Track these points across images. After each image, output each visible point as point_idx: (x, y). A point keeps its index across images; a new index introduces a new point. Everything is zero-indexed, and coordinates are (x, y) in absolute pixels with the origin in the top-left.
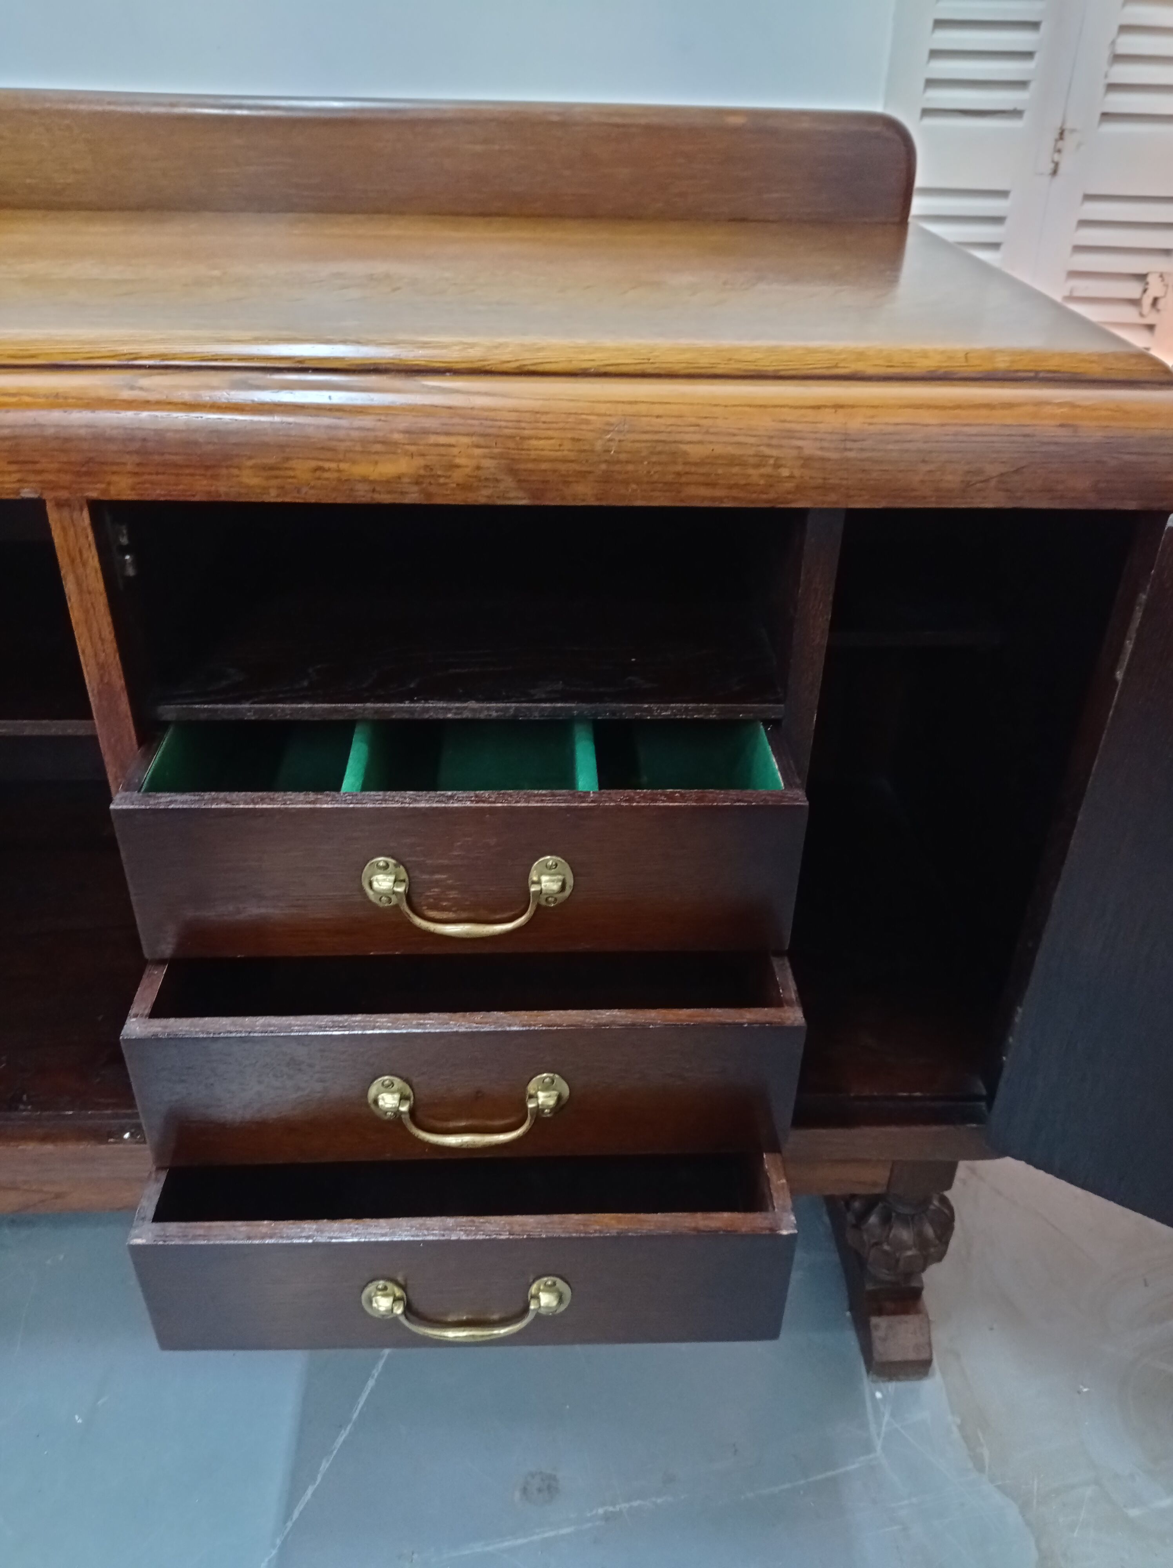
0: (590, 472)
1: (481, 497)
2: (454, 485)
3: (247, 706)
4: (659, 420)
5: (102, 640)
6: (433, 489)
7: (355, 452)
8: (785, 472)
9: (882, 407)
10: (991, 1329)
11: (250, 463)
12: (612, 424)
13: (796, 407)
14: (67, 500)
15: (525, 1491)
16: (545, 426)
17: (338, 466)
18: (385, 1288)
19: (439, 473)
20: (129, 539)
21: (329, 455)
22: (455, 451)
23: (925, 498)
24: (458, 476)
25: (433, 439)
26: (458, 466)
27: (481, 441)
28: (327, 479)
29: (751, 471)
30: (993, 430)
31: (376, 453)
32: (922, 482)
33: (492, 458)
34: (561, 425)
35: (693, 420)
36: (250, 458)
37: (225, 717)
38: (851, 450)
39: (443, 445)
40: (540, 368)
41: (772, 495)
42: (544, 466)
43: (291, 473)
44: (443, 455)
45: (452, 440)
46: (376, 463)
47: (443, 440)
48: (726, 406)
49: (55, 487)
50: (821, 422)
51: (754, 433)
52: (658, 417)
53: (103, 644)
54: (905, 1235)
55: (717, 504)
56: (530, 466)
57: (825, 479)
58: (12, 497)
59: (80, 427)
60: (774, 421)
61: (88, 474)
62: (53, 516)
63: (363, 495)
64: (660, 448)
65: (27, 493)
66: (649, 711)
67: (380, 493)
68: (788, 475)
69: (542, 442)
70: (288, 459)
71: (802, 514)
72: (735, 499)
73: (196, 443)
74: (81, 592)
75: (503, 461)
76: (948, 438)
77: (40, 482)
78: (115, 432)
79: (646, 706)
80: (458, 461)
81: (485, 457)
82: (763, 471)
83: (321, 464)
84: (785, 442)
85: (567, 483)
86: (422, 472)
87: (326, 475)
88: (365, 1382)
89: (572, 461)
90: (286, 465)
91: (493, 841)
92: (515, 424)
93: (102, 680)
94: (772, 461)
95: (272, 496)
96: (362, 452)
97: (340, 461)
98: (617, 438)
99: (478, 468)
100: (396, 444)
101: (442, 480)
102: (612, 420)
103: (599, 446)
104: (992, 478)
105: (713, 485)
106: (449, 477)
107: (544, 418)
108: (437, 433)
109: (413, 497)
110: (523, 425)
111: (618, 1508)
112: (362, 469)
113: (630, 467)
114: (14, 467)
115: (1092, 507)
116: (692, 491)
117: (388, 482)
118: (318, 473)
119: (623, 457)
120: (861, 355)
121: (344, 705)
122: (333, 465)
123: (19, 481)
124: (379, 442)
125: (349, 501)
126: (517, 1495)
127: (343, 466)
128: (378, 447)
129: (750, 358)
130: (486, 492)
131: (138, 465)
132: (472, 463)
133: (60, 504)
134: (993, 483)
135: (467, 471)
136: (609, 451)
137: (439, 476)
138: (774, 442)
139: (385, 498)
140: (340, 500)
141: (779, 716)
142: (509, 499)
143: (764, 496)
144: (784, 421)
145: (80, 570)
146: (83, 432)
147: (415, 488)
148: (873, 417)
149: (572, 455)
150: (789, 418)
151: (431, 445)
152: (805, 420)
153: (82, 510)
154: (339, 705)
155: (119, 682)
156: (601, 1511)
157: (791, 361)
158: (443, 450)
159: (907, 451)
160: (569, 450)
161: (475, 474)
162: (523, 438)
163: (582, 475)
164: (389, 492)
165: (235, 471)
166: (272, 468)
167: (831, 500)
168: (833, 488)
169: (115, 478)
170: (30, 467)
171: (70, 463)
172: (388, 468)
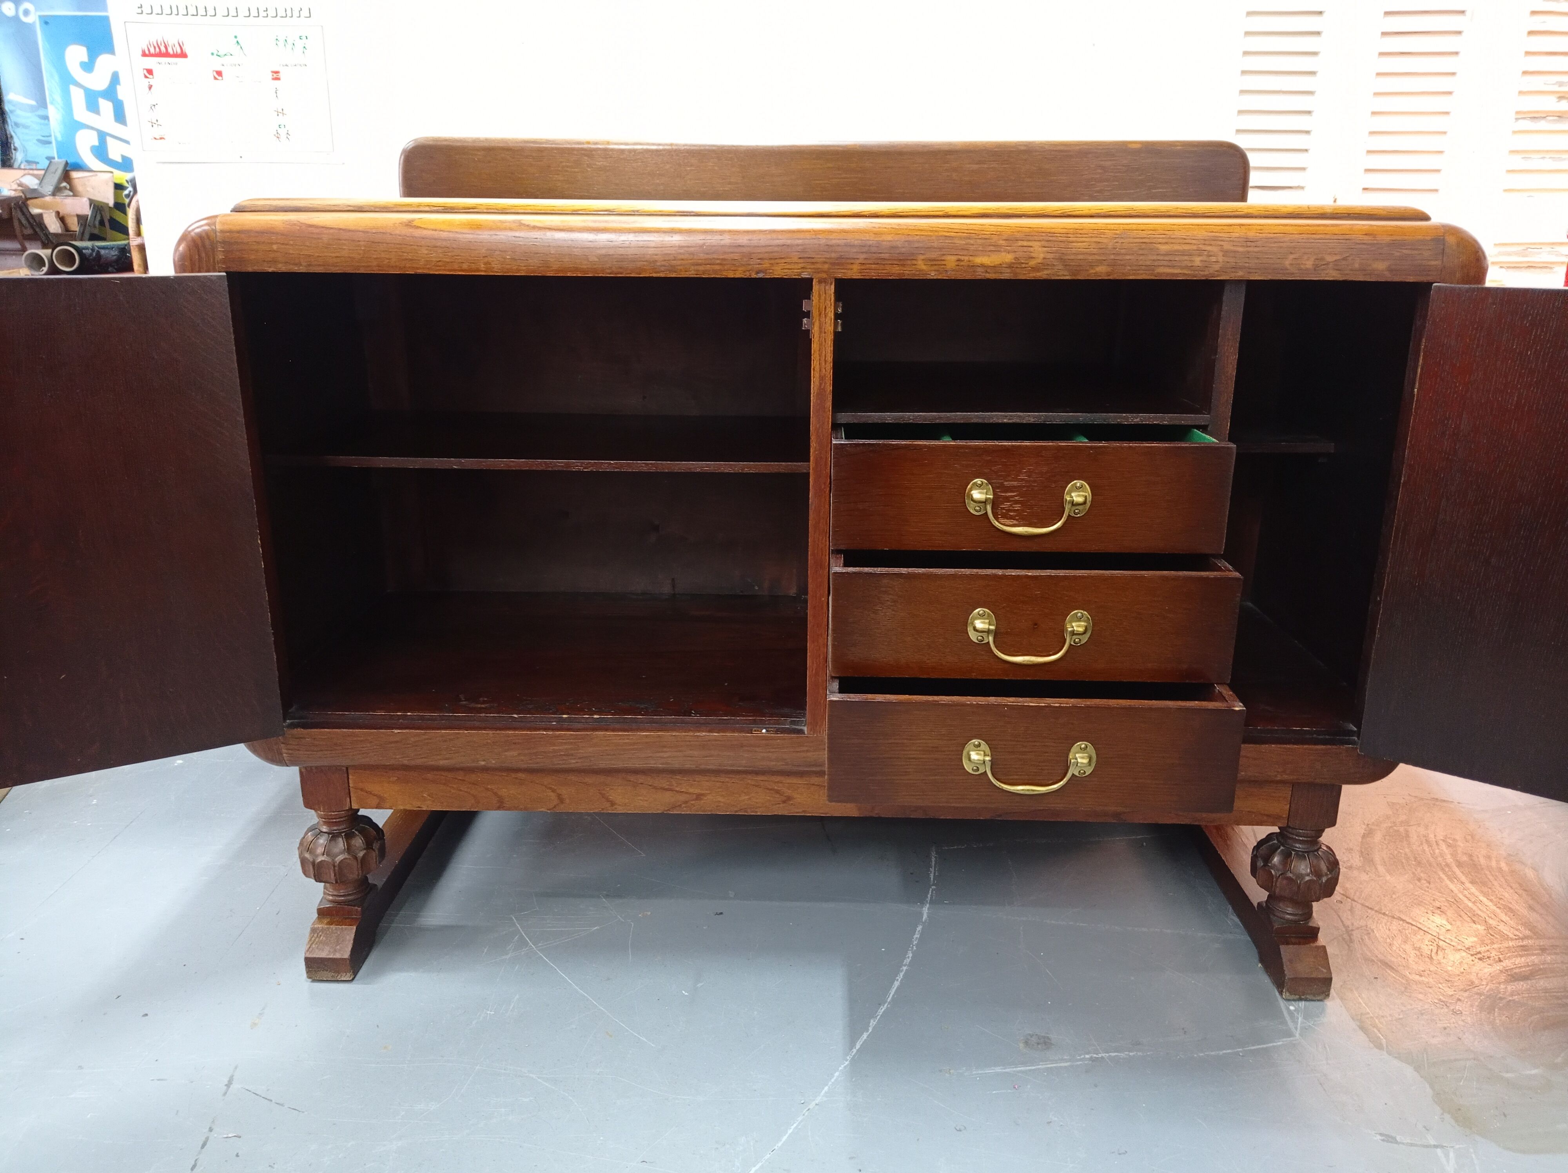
0: (1105, 260)
1: (1043, 275)
2: (1030, 268)
4: (1143, 232)
5: (825, 361)
6: (1018, 271)
7: (979, 250)
8: (1213, 260)
11: (923, 257)
12: (1117, 234)
14: (825, 279)
15: (1026, 1043)
16: (1081, 236)
17: (969, 259)
18: (979, 745)
20: (842, 310)
21: (965, 252)
22: (1032, 249)
23: (1293, 274)
24: (1032, 263)
25: (1020, 243)
26: (1033, 258)
27: (1046, 244)
28: (962, 266)
29: (1194, 259)
30: (1327, 237)
31: (989, 251)
32: (1291, 264)
33: (1051, 253)
34: (1090, 235)
35: (1162, 232)
36: (924, 255)
37: (876, 421)
38: (1250, 247)
39: (1026, 246)
40: (1074, 213)
41: (1206, 273)
43: (943, 263)
44: (1026, 252)
46: (989, 256)
49: (818, 271)
50: (1232, 233)
51: (1196, 238)
52: (1142, 230)
53: (825, 364)
55: (1174, 278)
56: (1072, 257)
57: (1236, 263)
58: (797, 277)
61: (838, 264)
62: (815, 287)
63: (980, 275)
64: (1144, 246)
65: (805, 275)
66: (1127, 419)
67: (989, 273)
69: (1079, 244)
70: (943, 255)
71: (1222, 283)
72: (1185, 274)
73: (896, 247)
74: (821, 332)
75: (1058, 255)
76: (1304, 241)
77: (814, 268)
79: (1124, 415)
80: (1033, 255)
83: (960, 257)
84: (1213, 242)
85: (1092, 267)
86: (1014, 261)
88: (892, 983)
89: (1095, 254)
90: (943, 259)
91: (1045, 469)
92: (1065, 235)
93: (820, 386)
95: (933, 276)
96: (983, 251)
97: (971, 256)
98: (1120, 242)
99: (1044, 259)
100: (1001, 246)
101: (1024, 266)
102: (1118, 232)
103: (1110, 246)
104: (1330, 262)
105: (1173, 267)
106: (1027, 263)
107: (1081, 232)
108: (1023, 240)
109: (1006, 275)
110: (1069, 235)
111: (1100, 1055)
112: (981, 260)
113: (1127, 257)
114: (801, 261)
115: (1389, 280)
116: (1161, 270)
117: (994, 267)
118: (958, 263)
119: (1123, 251)
122: (966, 258)
123: (802, 268)
125: (973, 278)
126: (1022, 1045)
127: (971, 258)
130: (1046, 272)
131: (865, 259)
132: (1042, 256)
133: (820, 282)
134: (1331, 266)
135: (1038, 260)
136: (1116, 249)
137: (1023, 263)
138: (1207, 242)
139: (991, 276)
140: (968, 277)
141: (1207, 423)
142: (1058, 276)
143: (1202, 273)
145: (823, 319)
147: (1009, 270)
149: (1095, 251)
150: (1214, 231)
151: (1019, 246)
153: (831, 284)
155: (829, 388)
158: (1025, 249)
159: (1281, 247)
161: (1042, 262)
163: (1101, 262)
164: (995, 273)
165: (915, 262)
166: (934, 260)
167: (1240, 275)
168: (1241, 268)
169: (852, 266)
170: (810, 260)
171: (830, 258)
172: (995, 260)
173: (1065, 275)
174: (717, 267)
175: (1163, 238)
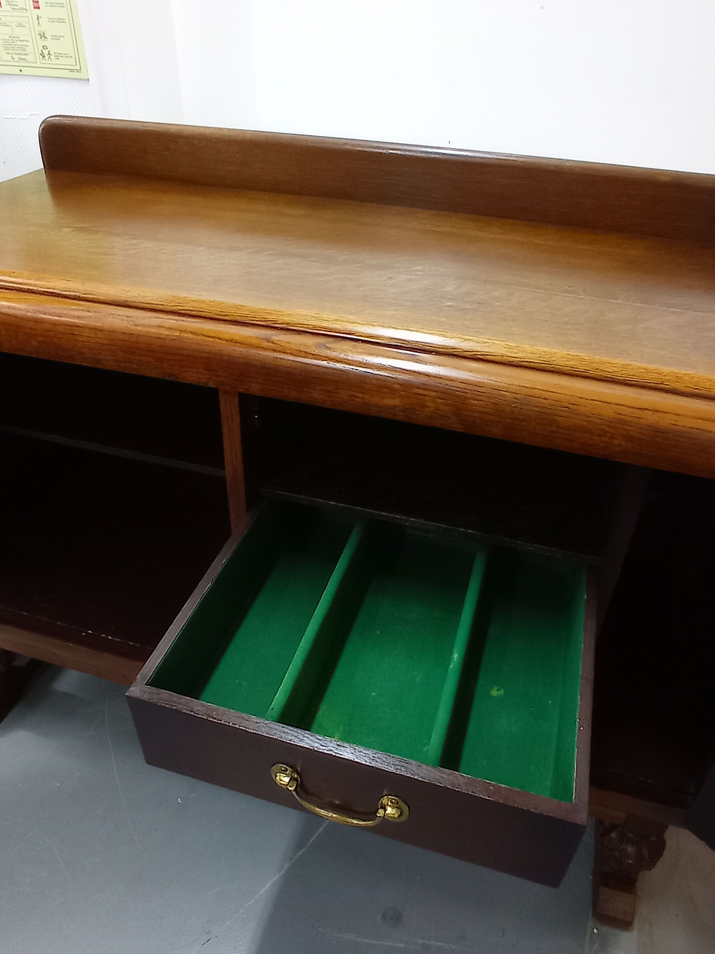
0: (500, 422)
1: (438, 423)
2: (424, 416)
3: (303, 497)
4: (545, 401)
6: (412, 415)
7: (373, 390)
8: (616, 442)
9: (683, 416)
10: (677, 915)
11: (319, 388)
12: (518, 399)
13: (630, 407)
14: (229, 391)
15: (384, 915)
17: (363, 396)
19: (417, 408)
21: (359, 390)
22: (427, 398)
24: (426, 411)
25: (416, 391)
26: (427, 407)
27: (442, 396)
28: (356, 401)
29: (596, 438)
31: (385, 393)
33: (446, 405)
34: (488, 395)
35: (566, 405)
36: (320, 385)
38: (659, 437)
39: (421, 395)
42: (475, 414)
43: (339, 396)
44: (420, 400)
45: (426, 393)
46: (383, 398)
47: (421, 392)
48: (587, 399)
49: (224, 384)
50: (644, 419)
52: (545, 399)
54: (630, 849)
56: (468, 413)
57: (640, 450)
58: (204, 385)
59: (240, 358)
60: (614, 413)
61: (240, 380)
62: (222, 398)
63: (374, 412)
64: (543, 416)
65: (211, 385)
67: (384, 412)
68: (618, 444)
69: (476, 402)
70: (338, 388)
75: (452, 408)
77: (218, 381)
78: (256, 363)
80: (428, 404)
81: (443, 404)
82: (603, 439)
83: (355, 393)
84: (619, 426)
85: (487, 425)
86: (407, 406)
87: (357, 399)
89: (491, 415)
90: (336, 391)
94: (609, 435)
95: (328, 405)
96: (377, 391)
97: (365, 394)
98: (519, 407)
99: (438, 409)
100: (395, 390)
101: (417, 412)
102: (518, 396)
103: (508, 409)
105: (572, 441)
106: (422, 411)
108: (419, 388)
109: (401, 417)
111: (430, 943)
112: (376, 400)
113: (524, 424)
114: (207, 372)
116: (559, 442)
117: (389, 408)
118: (352, 398)
119: (520, 417)
120: (679, 378)
121: (352, 507)
122: (361, 395)
123: (208, 379)
124: (387, 388)
125: (366, 414)
126: (379, 916)
127: (366, 396)
128: (386, 390)
129: (610, 370)
130: (441, 421)
131: (265, 380)
132: (435, 406)
133: (226, 393)
135: (431, 409)
136: (513, 413)
137: (416, 410)
138: (612, 424)
139: (387, 415)
144: (621, 414)
145: (231, 423)
146: (241, 360)
147: (402, 414)
148: (676, 421)
149: (492, 412)
151: (415, 393)
152: (633, 415)
153: (235, 397)
154: (349, 506)
155: (243, 477)
156: (420, 941)
157: (634, 376)
158: (420, 397)
160: (491, 409)
161: (436, 412)
162: (466, 398)
163: (496, 423)
164: (389, 413)
165: (312, 391)
166: (329, 392)
168: (645, 456)
169: (253, 384)
170: (214, 373)
171: (233, 374)
172: (389, 402)
173: (458, 428)
174: (134, 366)
175: (565, 411)
